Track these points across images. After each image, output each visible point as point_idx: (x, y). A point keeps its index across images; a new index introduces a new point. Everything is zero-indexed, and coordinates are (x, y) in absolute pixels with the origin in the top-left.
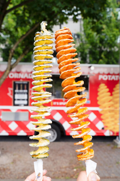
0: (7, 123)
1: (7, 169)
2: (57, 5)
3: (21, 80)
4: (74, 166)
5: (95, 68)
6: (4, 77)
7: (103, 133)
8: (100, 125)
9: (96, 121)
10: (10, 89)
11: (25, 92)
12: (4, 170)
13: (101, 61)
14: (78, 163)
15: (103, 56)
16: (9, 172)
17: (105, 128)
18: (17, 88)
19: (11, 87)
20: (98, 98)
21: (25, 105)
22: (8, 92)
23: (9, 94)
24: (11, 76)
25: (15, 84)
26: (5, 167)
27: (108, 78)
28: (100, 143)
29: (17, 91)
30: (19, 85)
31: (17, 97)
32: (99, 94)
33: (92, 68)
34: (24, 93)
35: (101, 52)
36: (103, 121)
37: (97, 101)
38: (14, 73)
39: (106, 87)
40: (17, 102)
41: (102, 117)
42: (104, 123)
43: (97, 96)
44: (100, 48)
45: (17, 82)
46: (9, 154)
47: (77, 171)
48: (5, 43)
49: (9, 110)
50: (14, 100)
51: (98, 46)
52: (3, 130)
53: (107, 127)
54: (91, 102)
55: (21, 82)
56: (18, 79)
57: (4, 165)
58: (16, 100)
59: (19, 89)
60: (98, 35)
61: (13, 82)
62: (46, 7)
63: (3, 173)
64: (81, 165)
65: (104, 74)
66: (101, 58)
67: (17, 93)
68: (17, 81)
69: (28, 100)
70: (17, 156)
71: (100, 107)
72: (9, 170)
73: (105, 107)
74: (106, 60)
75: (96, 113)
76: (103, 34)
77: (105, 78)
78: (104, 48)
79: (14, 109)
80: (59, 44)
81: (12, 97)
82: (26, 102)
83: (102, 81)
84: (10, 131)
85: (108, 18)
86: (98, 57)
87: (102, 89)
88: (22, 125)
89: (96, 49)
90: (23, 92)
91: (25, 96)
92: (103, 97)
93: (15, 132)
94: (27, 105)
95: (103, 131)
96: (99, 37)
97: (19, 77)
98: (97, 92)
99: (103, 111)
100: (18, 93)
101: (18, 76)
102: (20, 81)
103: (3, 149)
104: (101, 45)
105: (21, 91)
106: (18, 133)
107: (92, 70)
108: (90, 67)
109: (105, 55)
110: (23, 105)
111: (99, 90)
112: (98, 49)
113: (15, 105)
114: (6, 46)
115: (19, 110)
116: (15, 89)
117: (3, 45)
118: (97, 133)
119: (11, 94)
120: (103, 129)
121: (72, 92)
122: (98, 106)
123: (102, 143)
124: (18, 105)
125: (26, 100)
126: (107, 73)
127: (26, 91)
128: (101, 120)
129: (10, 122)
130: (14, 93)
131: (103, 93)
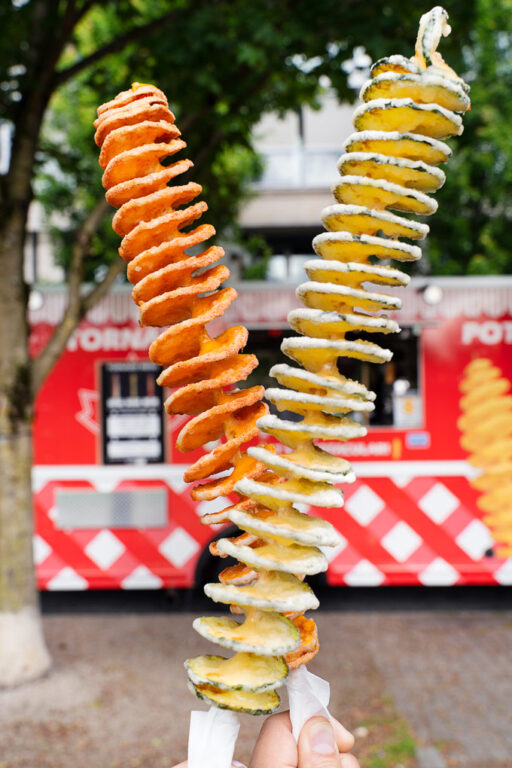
0: (79, 538)
1: (75, 728)
2: (258, 36)
3: (132, 358)
4: (359, 715)
5: (446, 293)
6: (55, 348)
7: (489, 574)
8: (474, 540)
9: (458, 522)
10: (88, 397)
11: (151, 408)
12: (63, 732)
13: (478, 261)
14: (375, 702)
15: (486, 239)
16: (80, 742)
17: (500, 553)
18: (116, 389)
19: (91, 387)
20: (462, 423)
21: (151, 461)
22: (78, 407)
23: (86, 418)
24: (92, 339)
25: (107, 375)
26: (66, 721)
27: (504, 333)
28: (478, 615)
29: (115, 402)
30: (124, 377)
31: (116, 425)
32: (464, 403)
33: (433, 294)
34: (145, 411)
35: (479, 222)
36: (489, 520)
37: (458, 434)
38: (101, 327)
39: (495, 372)
40: (115, 450)
41: (483, 503)
42: (492, 529)
43: (458, 412)
44: (474, 205)
45: (116, 366)
46: (85, 668)
47: (370, 735)
48: (70, 204)
49: (84, 484)
50: (106, 439)
51: (464, 197)
52: (61, 568)
53: (505, 545)
54: (433, 440)
55: (131, 364)
56: (121, 354)
57: (62, 713)
58: (115, 439)
59: (125, 394)
60: (464, 153)
61: (97, 365)
62: (211, 47)
63: (59, 746)
64: (388, 710)
65: (483, 318)
66: (480, 250)
67: (114, 413)
68: (114, 362)
69: (161, 438)
70: (119, 676)
71: (472, 459)
72: (85, 732)
73: (495, 461)
74: (502, 257)
75: (457, 485)
76: (486, 148)
77: (490, 334)
78: (493, 204)
79: (104, 478)
80: (115, 172)
81: (95, 428)
82: (153, 449)
83: (478, 349)
84: (91, 572)
85: (506, 75)
86: (466, 246)
87: (479, 384)
88: (140, 546)
89: (455, 213)
90: (142, 407)
91: (151, 425)
92: (485, 417)
93: (115, 573)
94: (160, 460)
95: (489, 566)
96: (468, 159)
97: (124, 346)
98: (458, 395)
99: (486, 476)
100: (121, 412)
101: (120, 340)
102: (127, 358)
103: (63, 647)
104: (475, 194)
105: (133, 402)
106: (124, 576)
107: (431, 305)
108: (422, 290)
109: (496, 237)
110: (141, 462)
111: (465, 386)
112: (467, 214)
113: (108, 461)
114: (74, 217)
115: (126, 483)
116: (106, 394)
117: (63, 215)
118: (464, 574)
119: (93, 418)
120: (489, 553)
121: (194, 391)
122: (462, 455)
123: (487, 615)
124: (121, 462)
125: (153, 439)
126: (497, 311)
127: (152, 402)
128: (480, 515)
129: (93, 533)
130: (106, 413)
131: (483, 399)
